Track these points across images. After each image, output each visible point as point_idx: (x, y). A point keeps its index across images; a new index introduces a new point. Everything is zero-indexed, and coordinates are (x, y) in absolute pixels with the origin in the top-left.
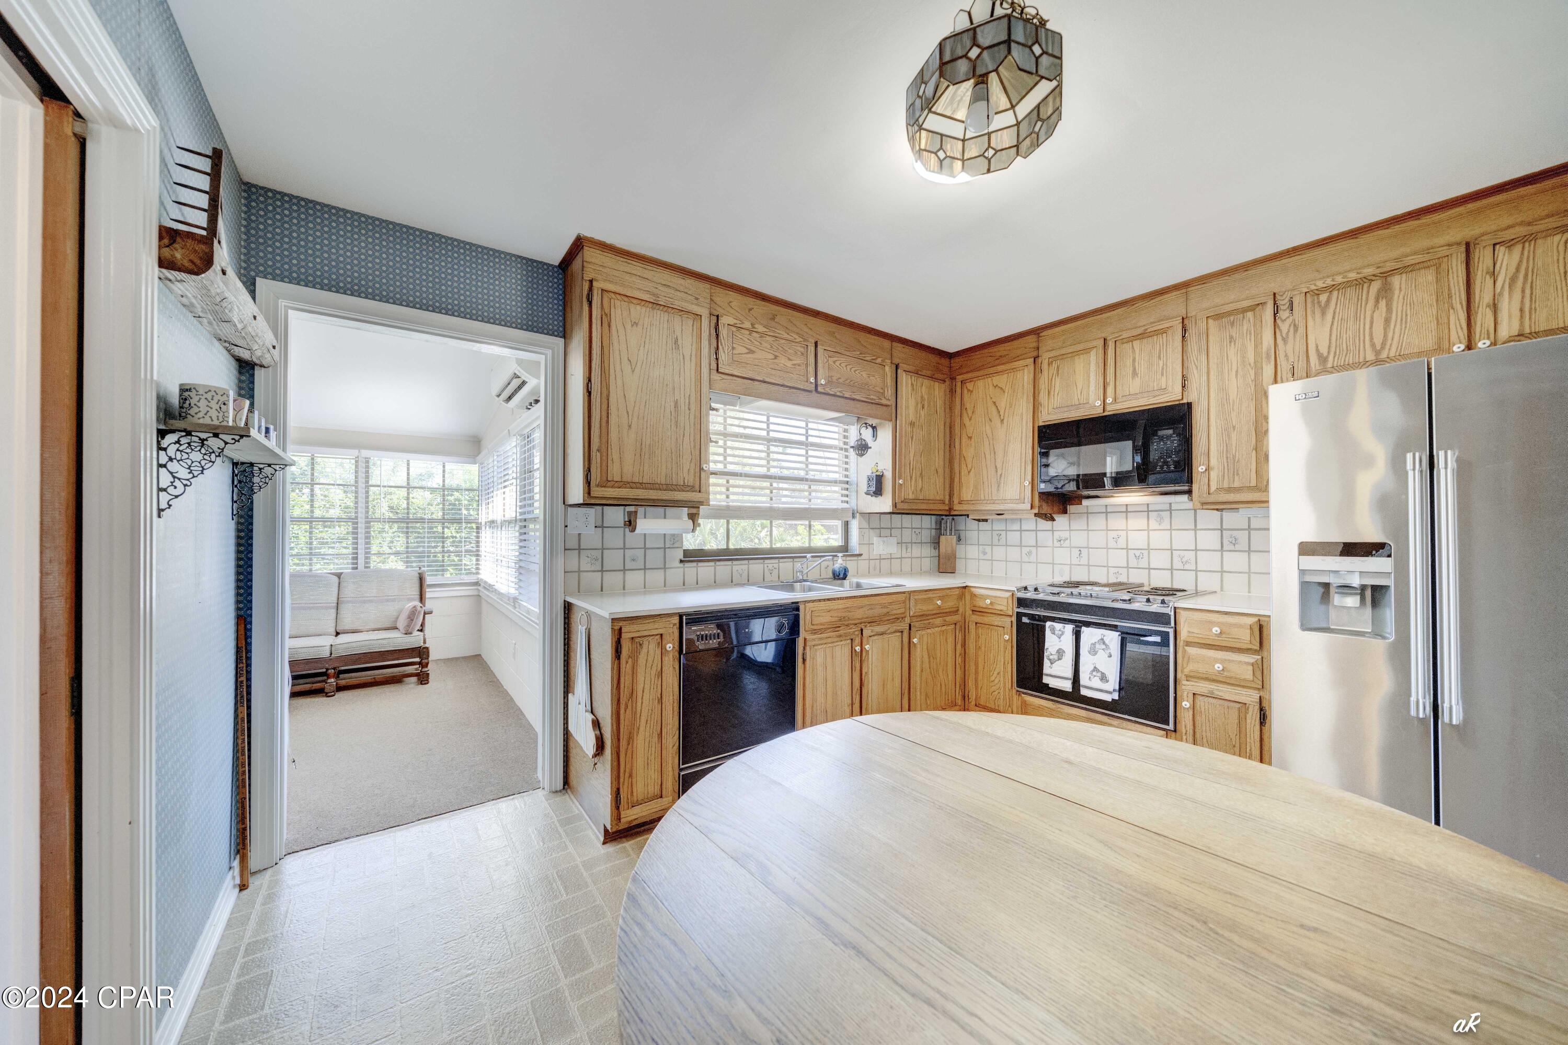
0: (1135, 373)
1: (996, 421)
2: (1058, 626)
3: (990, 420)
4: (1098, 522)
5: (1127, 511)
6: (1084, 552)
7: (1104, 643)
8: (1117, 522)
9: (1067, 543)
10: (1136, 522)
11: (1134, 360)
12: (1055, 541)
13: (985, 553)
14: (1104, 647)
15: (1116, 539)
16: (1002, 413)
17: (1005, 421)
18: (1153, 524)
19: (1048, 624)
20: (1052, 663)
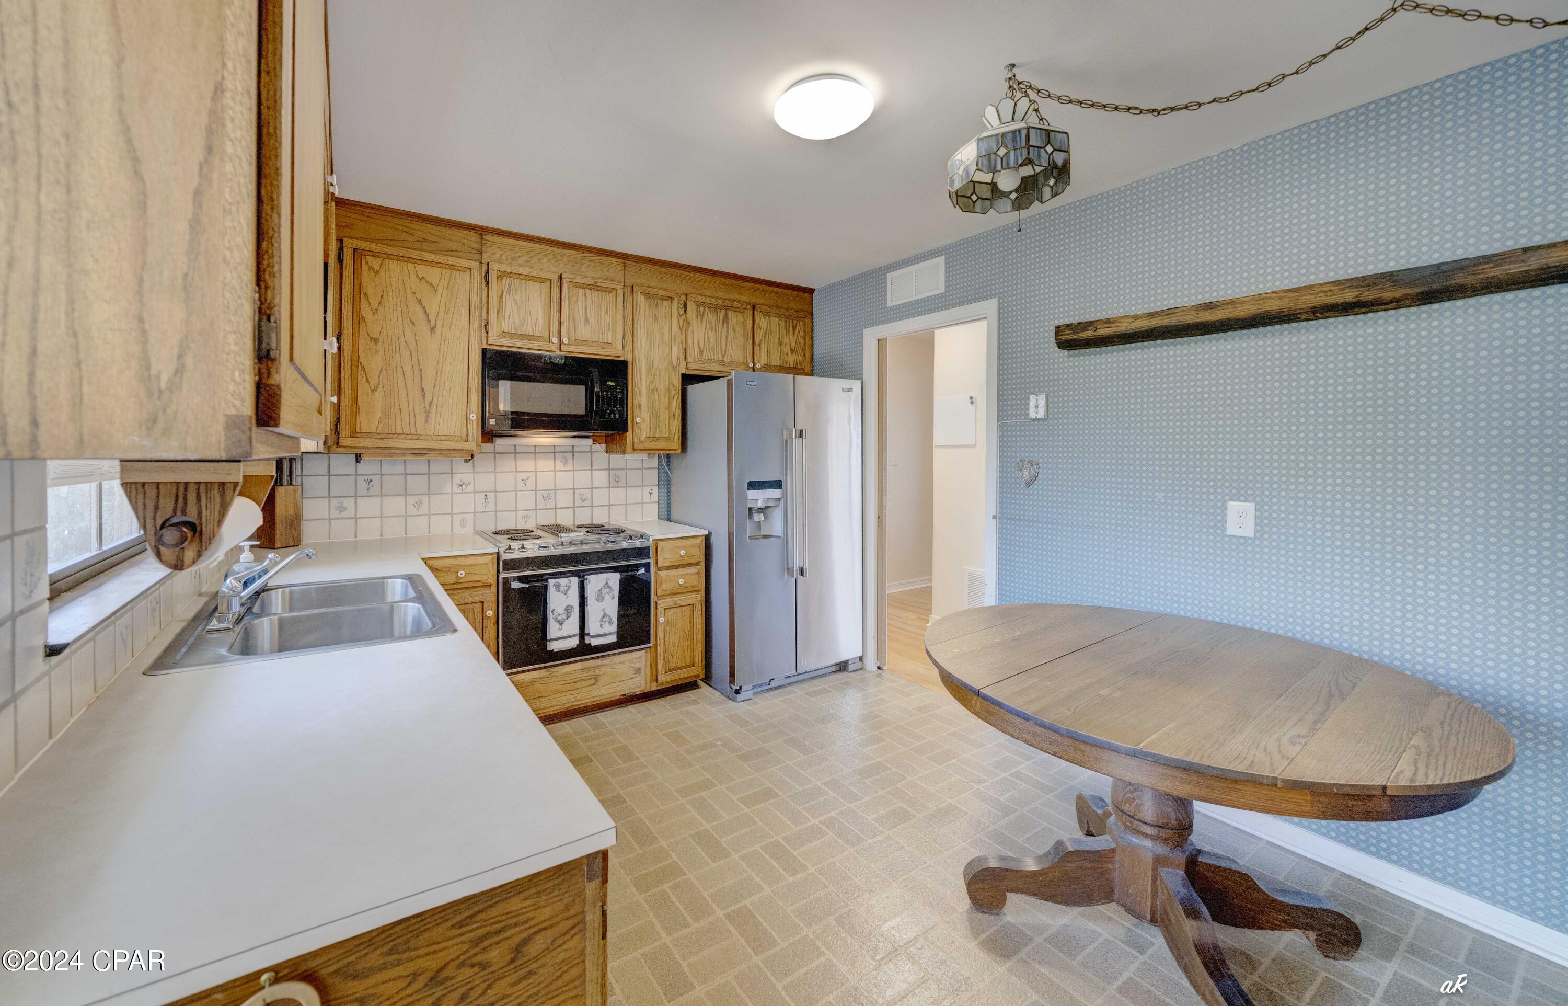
0: (587, 321)
1: (424, 327)
2: (563, 581)
3: (413, 323)
4: (507, 464)
5: (535, 452)
6: (491, 496)
7: (609, 587)
8: (526, 464)
9: (470, 488)
10: (545, 464)
11: (586, 307)
12: (455, 486)
13: (342, 509)
14: (608, 590)
15: (525, 481)
16: (432, 318)
17: (438, 330)
18: (559, 465)
19: (552, 582)
20: (561, 624)
